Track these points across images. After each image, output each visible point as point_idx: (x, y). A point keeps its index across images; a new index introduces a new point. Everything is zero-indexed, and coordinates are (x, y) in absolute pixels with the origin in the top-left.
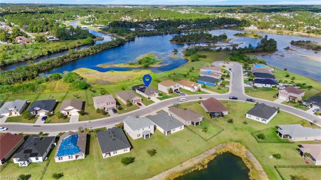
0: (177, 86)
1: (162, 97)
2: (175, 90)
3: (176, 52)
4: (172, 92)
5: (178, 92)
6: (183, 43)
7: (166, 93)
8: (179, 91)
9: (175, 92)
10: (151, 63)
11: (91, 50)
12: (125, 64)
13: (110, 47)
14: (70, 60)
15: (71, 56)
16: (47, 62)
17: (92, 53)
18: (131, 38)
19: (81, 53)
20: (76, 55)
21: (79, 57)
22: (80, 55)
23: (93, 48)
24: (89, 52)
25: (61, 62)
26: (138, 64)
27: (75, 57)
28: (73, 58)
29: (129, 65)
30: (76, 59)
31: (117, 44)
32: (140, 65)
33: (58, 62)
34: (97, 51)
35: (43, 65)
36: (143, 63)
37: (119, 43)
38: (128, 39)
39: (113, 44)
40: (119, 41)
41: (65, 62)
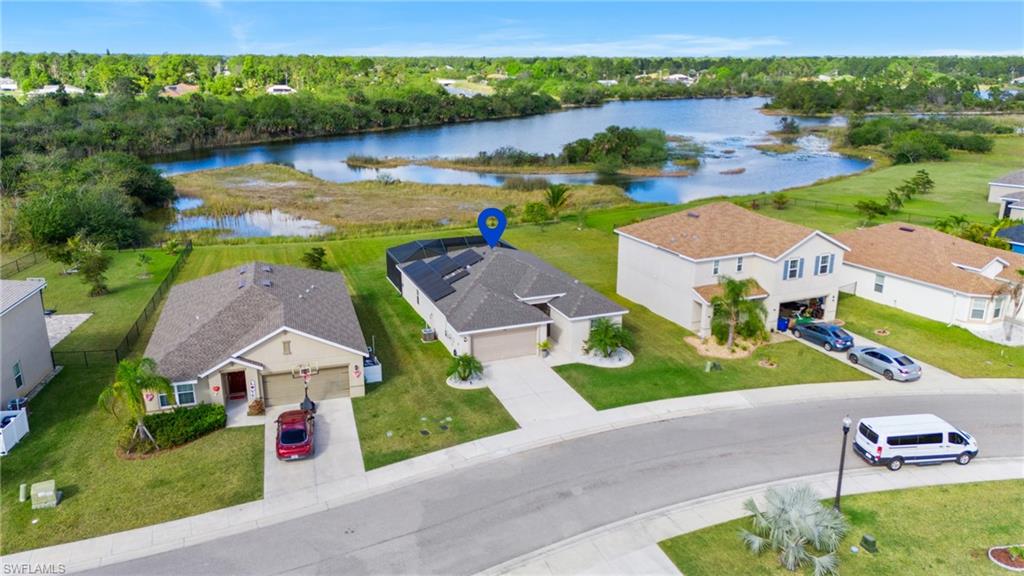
0: (809, 266)
1: (624, 360)
2: (788, 307)
3: (791, 136)
4: (751, 330)
5: (819, 335)
6: (824, 115)
7: (681, 332)
8: (829, 316)
9: (782, 326)
10: (639, 159)
11: (378, 113)
12: (490, 158)
13: (480, 116)
14: (252, 139)
15: (262, 121)
16: (113, 131)
17: (379, 125)
18: (587, 99)
19: (322, 116)
20: (292, 124)
21: (309, 135)
22: (316, 128)
23: (391, 106)
24: (364, 122)
25: (197, 142)
26: (563, 163)
27: (284, 129)
28: (270, 133)
29: (506, 165)
30: (283, 138)
31: (515, 109)
32: (572, 166)
33: (174, 137)
34: (408, 122)
35: (79, 140)
36: (588, 161)
37: (522, 105)
38: (573, 101)
39: (494, 104)
40: (526, 99)
41: (223, 143)
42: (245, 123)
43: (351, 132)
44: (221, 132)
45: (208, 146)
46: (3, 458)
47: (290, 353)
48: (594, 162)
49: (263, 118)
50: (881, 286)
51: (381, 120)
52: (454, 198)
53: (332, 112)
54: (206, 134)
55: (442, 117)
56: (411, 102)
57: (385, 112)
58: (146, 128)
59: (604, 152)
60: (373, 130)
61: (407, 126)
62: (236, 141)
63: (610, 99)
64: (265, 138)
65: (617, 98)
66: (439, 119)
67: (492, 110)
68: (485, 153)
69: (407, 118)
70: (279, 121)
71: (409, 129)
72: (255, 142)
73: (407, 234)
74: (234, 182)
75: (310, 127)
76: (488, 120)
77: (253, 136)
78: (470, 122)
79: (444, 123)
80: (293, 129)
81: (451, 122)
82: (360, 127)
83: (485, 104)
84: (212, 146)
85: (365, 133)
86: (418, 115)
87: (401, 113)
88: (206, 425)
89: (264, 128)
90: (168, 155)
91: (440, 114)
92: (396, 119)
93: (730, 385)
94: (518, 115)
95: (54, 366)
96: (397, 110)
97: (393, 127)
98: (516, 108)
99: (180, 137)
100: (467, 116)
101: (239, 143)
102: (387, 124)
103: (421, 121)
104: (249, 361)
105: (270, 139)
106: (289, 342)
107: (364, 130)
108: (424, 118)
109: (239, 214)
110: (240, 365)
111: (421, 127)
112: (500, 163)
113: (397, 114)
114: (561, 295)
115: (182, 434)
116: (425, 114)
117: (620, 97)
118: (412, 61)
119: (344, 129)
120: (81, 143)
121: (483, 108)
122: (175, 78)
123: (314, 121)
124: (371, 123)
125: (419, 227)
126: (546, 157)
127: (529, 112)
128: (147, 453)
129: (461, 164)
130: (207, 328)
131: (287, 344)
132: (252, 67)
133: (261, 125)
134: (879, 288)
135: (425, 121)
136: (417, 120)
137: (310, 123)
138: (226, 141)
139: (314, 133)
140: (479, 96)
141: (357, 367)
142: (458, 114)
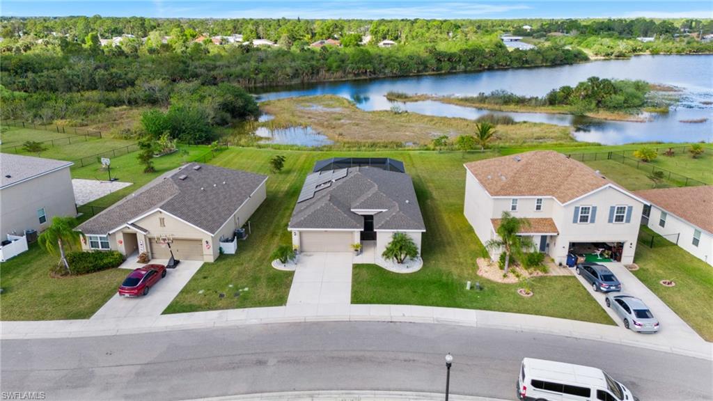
1: (410, 268)
8: (626, 260)
9: (571, 262)
10: (611, 105)
11: (434, 61)
12: (486, 98)
13: (515, 64)
14: (342, 77)
15: (350, 65)
16: (256, 69)
17: (433, 70)
18: (616, 53)
19: (392, 63)
20: (370, 68)
21: (381, 76)
22: (386, 71)
23: (444, 57)
24: (421, 67)
25: (306, 78)
26: (544, 105)
27: (364, 71)
28: (354, 74)
29: (497, 104)
30: (363, 77)
31: (545, 60)
32: (550, 107)
33: (291, 75)
34: (455, 68)
35: (237, 74)
36: (567, 104)
37: (553, 57)
38: (603, 54)
39: (528, 56)
40: (557, 53)
41: (322, 80)
42: (339, 67)
43: (411, 74)
44: (323, 72)
45: (313, 81)
46: (2, 263)
47: (164, 226)
48: (571, 105)
49: (352, 63)
50: (698, 241)
51: (435, 67)
52: (434, 127)
53: (400, 60)
54: (313, 73)
55: (483, 64)
56: (462, 54)
57: (439, 60)
58: (277, 68)
59: (581, 97)
60: (427, 73)
61: (454, 71)
62: (330, 78)
63: (641, 53)
64: (351, 77)
65: (648, 52)
66: (481, 66)
67: (527, 60)
68: (483, 94)
69: (455, 65)
70: (362, 66)
71: (455, 73)
72: (344, 79)
73: (373, 151)
74: (304, 106)
75: (382, 70)
76: (522, 68)
77: (343, 75)
78: (506, 69)
79: (484, 70)
80: (370, 71)
81: (491, 69)
82: (418, 71)
83: (521, 55)
84: (315, 81)
85: (421, 75)
86: (464, 63)
87: (451, 62)
88: (102, 264)
89: (350, 70)
90: (287, 86)
91: (482, 62)
92: (446, 66)
93: (475, 304)
94: (549, 64)
95: (78, 212)
96: (449, 60)
97: (443, 72)
98: (547, 60)
99: (296, 74)
100: (504, 64)
101: (332, 80)
102: (438, 69)
103: (466, 67)
104: (139, 228)
105: (354, 78)
106: (163, 219)
107: (421, 74)
108: (469, 65)
109: (286, 128)
110: (133, 229)
111: (465, 72)
112: (493, 101)
113: (448, 62)
114: (384, 210)
115: (84, 267)
116: (470, 63)
117: (651, 51)
118: (500, 22)
119: (406, 72)
120: (237, 77)
121: (519, 59)
122: (327, 35)
123: (386, 67)
124: (428, 69)
125: (386, 147)
126: (530, 100)
127: (559, 62)
128: (62, 275)
129: (466, 101)
130: (129, 202)
131: (162, 220)
132: (376, 28)
133: (349, 69)
134: (696, 242)
135: (469, 68)
136: (463, 67)
137: (383, 68)
138: (324, 79)
139: (385, 74)
140: (517, 50)
141: (207, 242)
142: (497, 63)
